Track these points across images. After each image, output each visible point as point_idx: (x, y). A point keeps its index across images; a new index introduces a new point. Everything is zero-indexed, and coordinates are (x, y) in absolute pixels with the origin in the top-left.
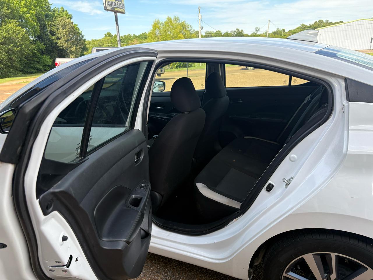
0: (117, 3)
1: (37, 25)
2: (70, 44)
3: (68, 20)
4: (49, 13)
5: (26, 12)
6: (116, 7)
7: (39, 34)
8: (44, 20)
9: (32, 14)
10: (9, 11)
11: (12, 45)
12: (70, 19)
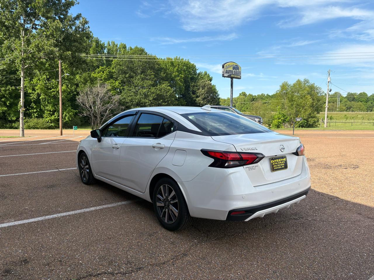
0: (235, 71)
1: (183, 86)
2: (206, 101)
3: (208, 82)
4: (195, 76)
5: (177, 75)
6: (233, 74)
7: (183, 93)
8: (190, 81)
9: (181, 77)
10: (165, 75)
11: (161, 100)
12: (209, 81)
